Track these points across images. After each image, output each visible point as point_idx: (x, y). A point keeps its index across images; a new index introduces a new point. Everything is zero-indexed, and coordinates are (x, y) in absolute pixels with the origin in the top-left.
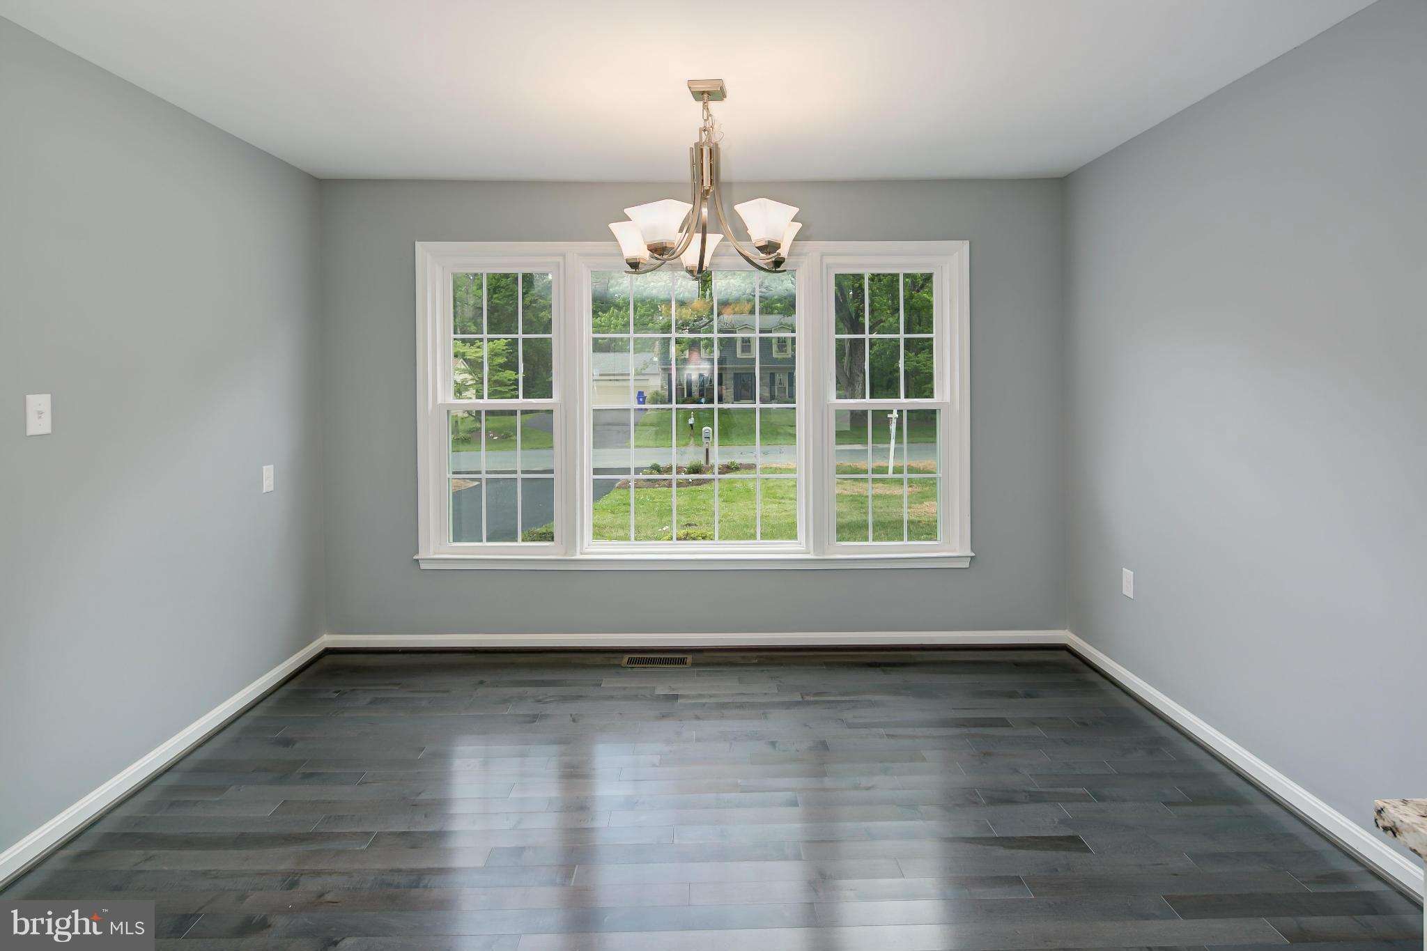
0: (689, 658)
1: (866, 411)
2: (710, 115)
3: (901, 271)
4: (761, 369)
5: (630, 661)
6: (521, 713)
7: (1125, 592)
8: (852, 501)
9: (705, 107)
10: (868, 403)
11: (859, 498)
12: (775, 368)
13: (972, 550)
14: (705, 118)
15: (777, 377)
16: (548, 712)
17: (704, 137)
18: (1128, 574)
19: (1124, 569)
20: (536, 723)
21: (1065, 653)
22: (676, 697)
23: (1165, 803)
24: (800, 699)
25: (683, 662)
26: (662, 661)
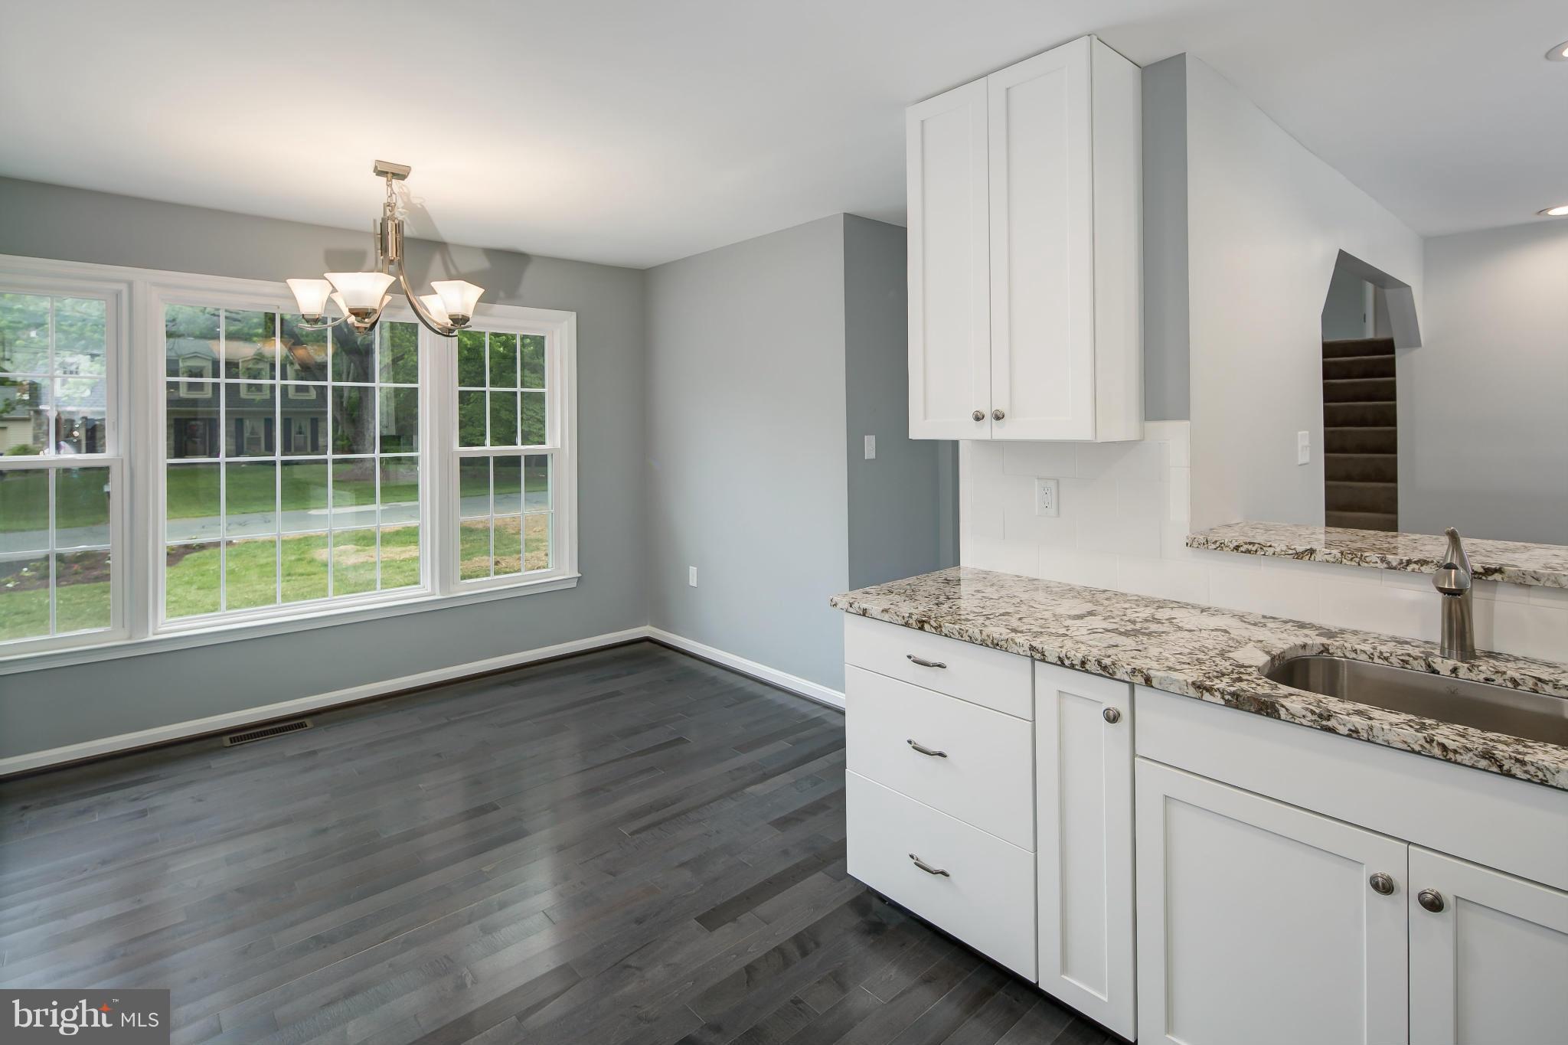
0: (307, 721)
1: (488, 458)
2: (394, 193)
3: (519, 333)
4: (227, 413)
5: (232, 740)
6: (119, 814)
7: (691, 584)
8: (385, 567)
9: (389, 185)
10: (489, 449)
11: (392, 564)
12: (243, 412)
13: (579, 572)
14: (389, 194)
15: (247, 423)
16: (156, 805)
17: (388, 213)
18: (693, 570)
19: (691, 567)
20: (149, 816)
21: (647, 644)
22: (314, 753)
23: (726, 707)
24: (446, 721)
25: (301, 726)
26: (273, 732)
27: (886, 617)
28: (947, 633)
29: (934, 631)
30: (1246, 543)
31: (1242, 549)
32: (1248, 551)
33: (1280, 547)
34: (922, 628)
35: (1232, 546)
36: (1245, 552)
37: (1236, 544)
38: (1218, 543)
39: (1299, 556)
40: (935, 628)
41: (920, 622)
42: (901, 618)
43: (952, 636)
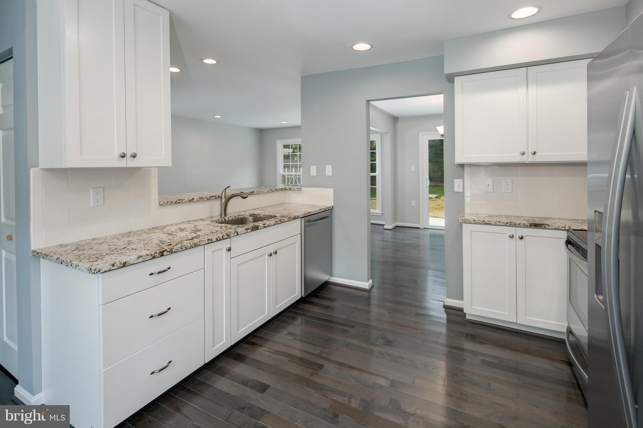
27: (141, 260)
28: (175, 251)
29: (169, 253)
30: (178, 200)
31: (177, 202)
32: (179, 203)
33: (186, 199)
34: (162, 255)
35: (174, 202)
36: (178, 203)
37: (175, 201)
38: (171, 202)
39: (190, 201)
40: (169, 252)
41: (161, 253)
42: (150, 256)
43: (178, 251)
